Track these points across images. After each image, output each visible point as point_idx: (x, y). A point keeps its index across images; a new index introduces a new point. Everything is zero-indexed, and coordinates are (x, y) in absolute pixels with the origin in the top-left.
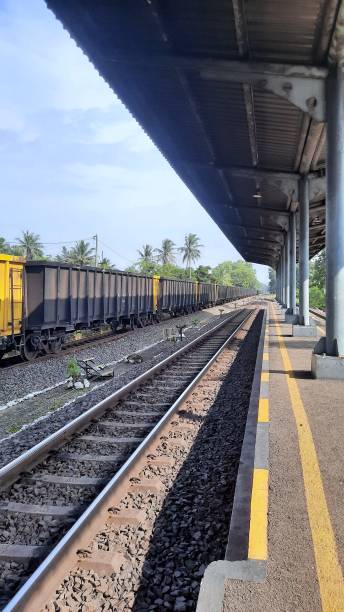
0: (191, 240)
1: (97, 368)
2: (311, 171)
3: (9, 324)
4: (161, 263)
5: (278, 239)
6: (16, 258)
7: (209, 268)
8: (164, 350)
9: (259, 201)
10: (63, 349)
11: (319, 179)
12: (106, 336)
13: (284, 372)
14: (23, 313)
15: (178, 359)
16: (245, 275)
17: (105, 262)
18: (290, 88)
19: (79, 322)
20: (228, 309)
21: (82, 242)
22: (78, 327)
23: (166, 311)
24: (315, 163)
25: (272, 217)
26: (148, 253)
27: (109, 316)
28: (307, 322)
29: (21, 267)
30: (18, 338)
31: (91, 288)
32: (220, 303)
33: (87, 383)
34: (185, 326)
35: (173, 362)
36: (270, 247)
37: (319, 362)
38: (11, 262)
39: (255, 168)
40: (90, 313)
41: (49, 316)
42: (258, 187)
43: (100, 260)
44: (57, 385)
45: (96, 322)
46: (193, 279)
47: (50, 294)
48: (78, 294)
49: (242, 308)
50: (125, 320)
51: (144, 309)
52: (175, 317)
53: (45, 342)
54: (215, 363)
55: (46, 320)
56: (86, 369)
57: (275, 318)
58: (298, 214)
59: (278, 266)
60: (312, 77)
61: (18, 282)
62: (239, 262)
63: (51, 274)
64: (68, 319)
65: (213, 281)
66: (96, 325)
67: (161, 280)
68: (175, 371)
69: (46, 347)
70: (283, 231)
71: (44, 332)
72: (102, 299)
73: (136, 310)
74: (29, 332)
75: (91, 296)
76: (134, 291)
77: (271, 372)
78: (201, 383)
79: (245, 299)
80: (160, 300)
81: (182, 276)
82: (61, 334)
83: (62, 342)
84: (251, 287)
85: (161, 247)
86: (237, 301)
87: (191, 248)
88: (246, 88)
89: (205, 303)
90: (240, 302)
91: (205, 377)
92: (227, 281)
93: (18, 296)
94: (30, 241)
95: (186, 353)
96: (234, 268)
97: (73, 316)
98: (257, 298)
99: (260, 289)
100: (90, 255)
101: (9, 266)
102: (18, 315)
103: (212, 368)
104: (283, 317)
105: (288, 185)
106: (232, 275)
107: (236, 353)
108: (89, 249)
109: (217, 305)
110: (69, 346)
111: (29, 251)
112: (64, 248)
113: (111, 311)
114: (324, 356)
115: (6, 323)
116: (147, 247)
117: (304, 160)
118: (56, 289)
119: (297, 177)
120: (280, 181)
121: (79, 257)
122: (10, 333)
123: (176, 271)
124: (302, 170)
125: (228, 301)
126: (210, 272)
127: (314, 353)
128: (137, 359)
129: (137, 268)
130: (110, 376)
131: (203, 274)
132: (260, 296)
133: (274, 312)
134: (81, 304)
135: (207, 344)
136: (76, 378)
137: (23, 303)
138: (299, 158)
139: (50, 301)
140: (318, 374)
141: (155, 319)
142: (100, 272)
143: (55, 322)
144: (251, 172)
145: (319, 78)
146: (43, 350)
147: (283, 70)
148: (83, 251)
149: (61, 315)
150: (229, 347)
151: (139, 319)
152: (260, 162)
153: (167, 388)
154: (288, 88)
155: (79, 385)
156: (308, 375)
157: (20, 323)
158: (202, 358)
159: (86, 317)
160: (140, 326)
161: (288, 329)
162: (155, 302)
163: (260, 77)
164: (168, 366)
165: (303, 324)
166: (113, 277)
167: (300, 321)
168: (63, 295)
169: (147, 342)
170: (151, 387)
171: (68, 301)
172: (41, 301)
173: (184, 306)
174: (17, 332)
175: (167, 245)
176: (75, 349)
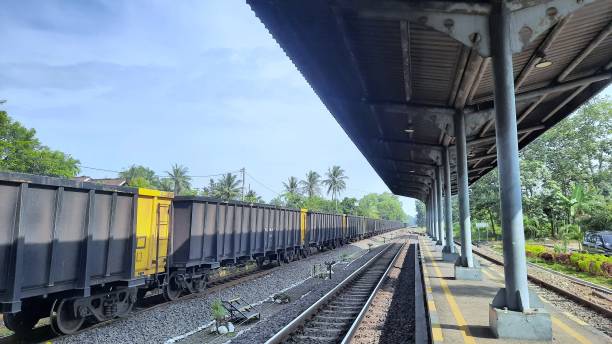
0: (336, 172)
1: (242, 309)
2: (467, 106)
3: (153, 262)
4: (306, 195)
5: (429, 173)
6: (164, 194)
7: (354, 200)
8: (312, 289)
9: (411, 136)
10: (208, 286)
11: (476, 114)
12: (252, 273)
13: (458, 328)
14: (168, 250)
15: (329, 301)
16: (392, 208)
17: (251, 194)
18: (452, 25)
19: (224, 258)
20: (377, 242)
21: (229, 175)
22: (223, 264)
23: (313, 245)
24: (471, 99)
25: (424, 151)
26: (293, 185)
27: (256, 252)
28: (471, 263)
29: (169, 202)
30: (161, 277)
31: (238, 222)
32: (368, 236)
33: (231, 326)
34: (334, 262)
35: (324, 306)
36: (420, 180)
37: (501, 318)
38: (160, 198)
39: (409, 104)
40: (236, 250)
41: (195, 253)
42: (410, 121)
43: (246, 192)
44: (200, 329)
45: (242, 258)
46: (340, 211)
47: (197, 231)
48: (225, 229)
49: (392, 242)
50: (271, 256)
51: (292, 244)
52: (322, 251)
53: (189, 281)
54: (371, 308)
55: (191, 257)
56: (231, 311)
57: (430, 255)
58: (455, 147)
59: (428, 200)
60: (475, 13)
61: (165, 217)
62: (385, 193)
63: (198, 209)
64: (214, 255)
65: (360, 213)
66: (242, 260)
67: (309, 214)
68: (327, 317)
69: (190, 286)
70: (435, 165)
71: (189, 270)
72: (249, 235)
73: (283, 246)
74: (172, 270)
75: (238, 231)
76: (282, 226)
77: (443, 326)
78: (358, 333)
79: (393, 232)
80: (308, 235)
81: (328, 208)
82: (206, 272)
83: (207, 280)
84: (398, 219)
85: (306, 179)
86: (385, 235)
87: (335, 179)
88: (403, 25)
89: (353, 236)
90: (388, 235)
91: (361, 326)
92: (373, 213)
93: (164, 233)
94: (178, 175)
95: (338, 294)
96: (380, 200)
97: (219, 252)
98: (406, 231)
99: (407, 222)
100: (236, 187)
101: (156, 201)
102: (163, 253)
103: (368, 313)
104: (439, 255)
105: (444, 119)
106: (379, 207)
107: (392, 294)
108: (236, 181)
109: (365, 238)
110: (213, 283)
111: (177, 183)
112: (212, 181)
113: (258, 246)
114: (506, 311)
115: (150, 262)
116: (292, 179)
117: (460, 95)
118: (202, 225)
119: (453, 112)
120: (435, 117)
121: (226, 190)
122: (153, 272)
123: (322, 203)
124: (457, 105)
125: (376, 234)
126: (356, 204)
127: (493, 306)
128: (285, 299)
129: (282, 199)
130: (255, 319)
131: (350, 206)
132: (409, 229)
133: (427, 248)
134: (227, 239)
135: (360, 284)
136: (220, 321)
137: (169, 240)
138: (454, 93)
139: (197, 237)
140: (500, 331)
141: (302, 254)
142: (248, 206)
143: (200, 259)
144: (405, 107)
145: (482, 14)
146: (187, 289)
147: (444, 8)
148: (229, 184)
149: (207, 252)
150: (383, 287)
151: (286, 254)
152: (412, 98)
153: (321, 338)
154: (449, 24)
155: (223, 329)
156: (488, 332)
157: (165, 260)
158: (356, 301)
159: (232, 254)
160: (286, 262)
161: (449, 269)
162: (302, 237)
163: (420, 14)
164: (319, 310)
165: (466, 265)
166: (261, 211)
167: (462, 262)
168: (210, 231)
169: (294, 280)
170: (302, 337)
171: (215, 237)
172: (188, 237)
173: (332, 240)
174: (161, 270)
175: (313, 178)
176: (220, 287)
